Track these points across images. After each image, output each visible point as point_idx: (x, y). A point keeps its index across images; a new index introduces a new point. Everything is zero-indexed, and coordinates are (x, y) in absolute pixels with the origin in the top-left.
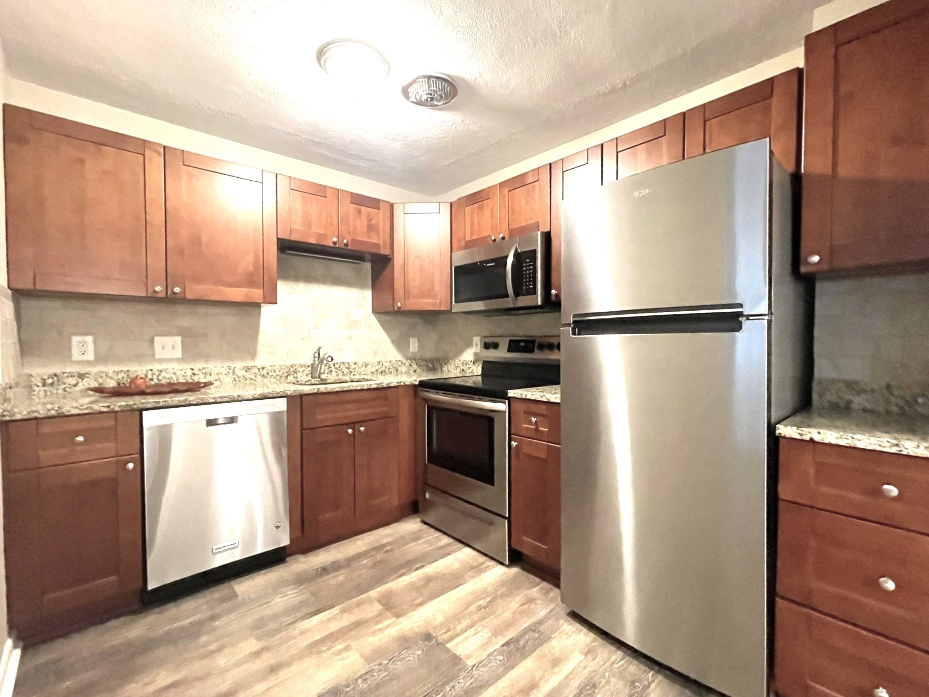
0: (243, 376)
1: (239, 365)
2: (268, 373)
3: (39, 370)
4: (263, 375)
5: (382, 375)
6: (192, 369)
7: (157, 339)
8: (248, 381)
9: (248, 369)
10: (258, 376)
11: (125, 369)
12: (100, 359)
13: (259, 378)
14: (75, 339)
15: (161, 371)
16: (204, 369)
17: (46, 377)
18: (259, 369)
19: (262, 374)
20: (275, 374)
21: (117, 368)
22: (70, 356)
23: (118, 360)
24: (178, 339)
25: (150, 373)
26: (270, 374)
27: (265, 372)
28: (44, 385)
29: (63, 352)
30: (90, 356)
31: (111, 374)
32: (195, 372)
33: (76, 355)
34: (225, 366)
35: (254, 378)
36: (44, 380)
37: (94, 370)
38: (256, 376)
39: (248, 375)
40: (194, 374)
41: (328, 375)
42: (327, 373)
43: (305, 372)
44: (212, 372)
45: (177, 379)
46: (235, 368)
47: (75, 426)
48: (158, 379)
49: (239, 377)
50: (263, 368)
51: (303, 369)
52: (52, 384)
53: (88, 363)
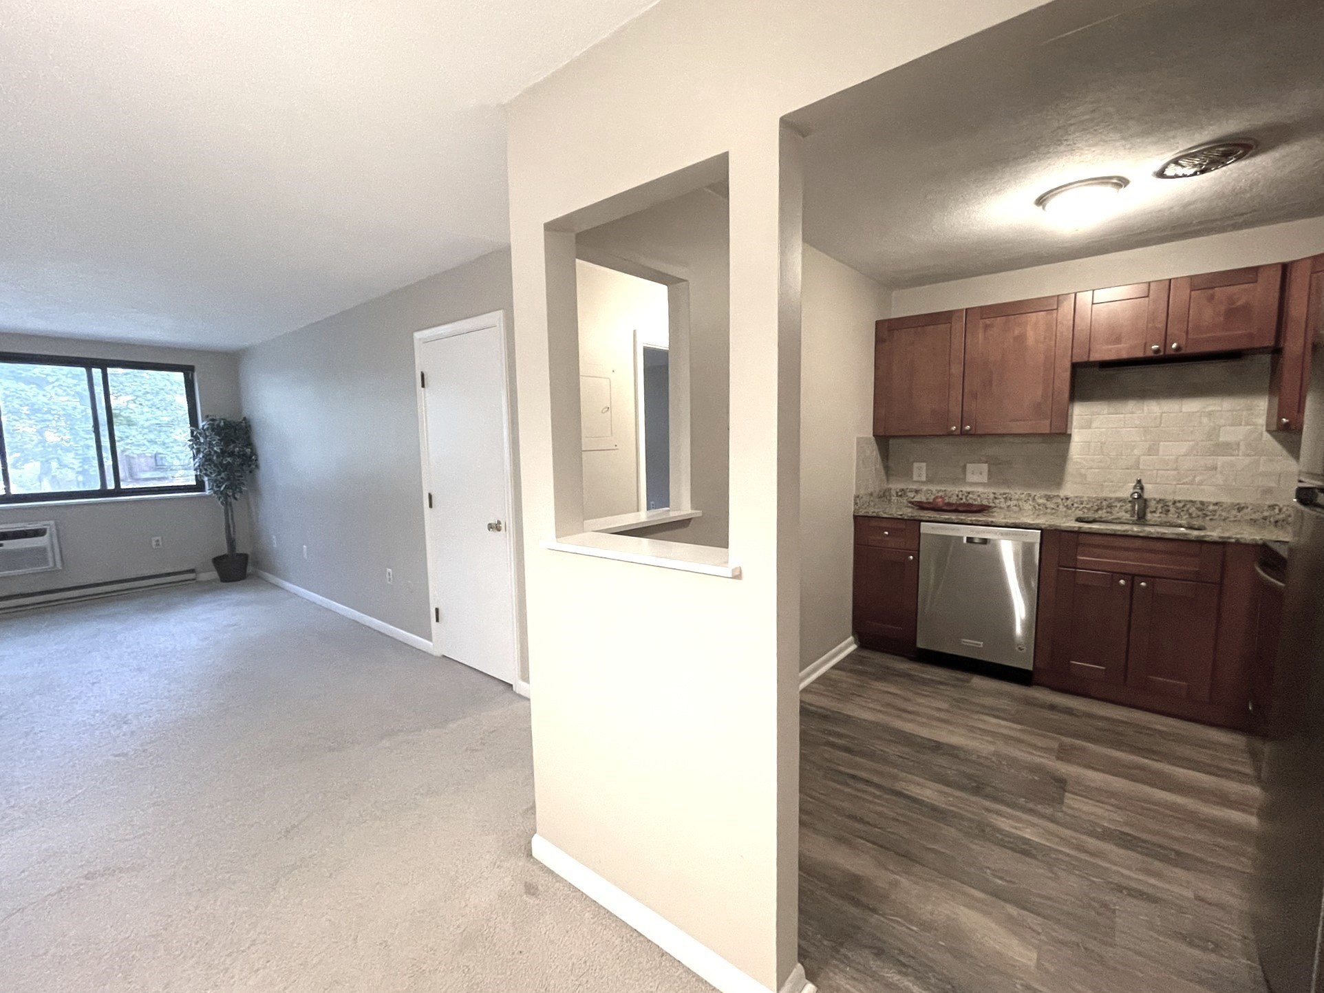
0: (1044, 505)
1: (1039, 493)
2: (1073, 505)
3: (896, 486)
4: (1067, 505)
5: (1276, 526)
6: (994, 493)
7: (968, 465)
8: (1049, 511)
9: (1048, 498)
10: (1061, 507)
11: (943, 489)
12: (930, 480)
13: (1062, 508)
14: (916, 465)
15: (969, 493)
16: (1004, 494)
17: (898, 491)
18: (1062, 499)
19: (1065, 504)
20: (1082, 506)
21: (939, 488)
22: (912, 477)
23: (940, 482)
24: (986, 466)
25: (960, 493)
26: (1076, 505)
27: (1069, 502)
28: (897, 496)
29: (908, 474)
30: (924, 479)
31: (934, 492)
32: (996, 496)
33: (915, 478)
34: (1025, 493)
35: (1055, 507)
36: (897, 493)
37: (924, 488)
38: (1058, 506)
39: (1050, 505)
40: (995, 498)
41: (1161, 515)
42: (1161, 513)
43: (1124, 508)
44: (1013, 497)
45: (981, 501)
46: (1035, 496)
47: (884, 524)
48: (966, 499)
49: (1039, 505)
50: (1067, 499)
51: (1121, 504)
52: (901, 496)
53: (923, 483)
